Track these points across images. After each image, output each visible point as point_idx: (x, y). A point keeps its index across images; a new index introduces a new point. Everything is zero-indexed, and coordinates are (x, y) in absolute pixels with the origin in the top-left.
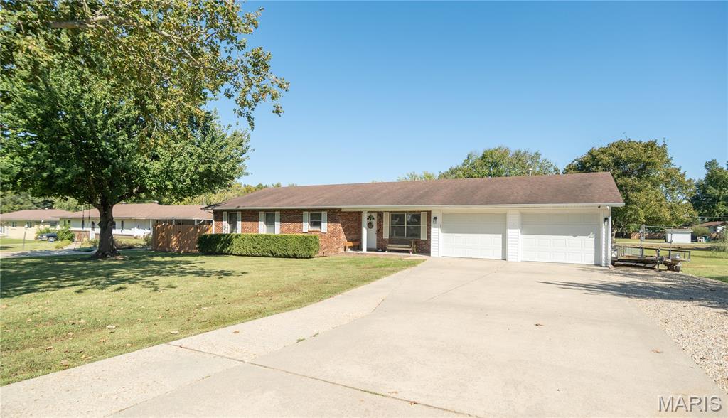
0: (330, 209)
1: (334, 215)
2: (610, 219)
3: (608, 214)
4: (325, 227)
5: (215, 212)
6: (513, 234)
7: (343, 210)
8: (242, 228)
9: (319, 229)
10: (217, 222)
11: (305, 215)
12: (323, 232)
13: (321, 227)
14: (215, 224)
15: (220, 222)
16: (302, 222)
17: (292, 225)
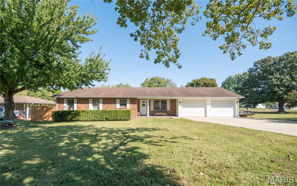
0: (131, 98)
1: (133, 101)
2: (238, 102)
3: (238, 100)
4: (128, 106)
5: (58, 99)
6: (209, 107)
7: (137, 99)
8: (78, 107)
9: (125, 107)
10: (59, 104)
11: (118, 101)
12: (127, 108)
13: (126, 106)
14: (58, 105)
15: (61, 104)
16: (116, 104)
17: (110, 105)
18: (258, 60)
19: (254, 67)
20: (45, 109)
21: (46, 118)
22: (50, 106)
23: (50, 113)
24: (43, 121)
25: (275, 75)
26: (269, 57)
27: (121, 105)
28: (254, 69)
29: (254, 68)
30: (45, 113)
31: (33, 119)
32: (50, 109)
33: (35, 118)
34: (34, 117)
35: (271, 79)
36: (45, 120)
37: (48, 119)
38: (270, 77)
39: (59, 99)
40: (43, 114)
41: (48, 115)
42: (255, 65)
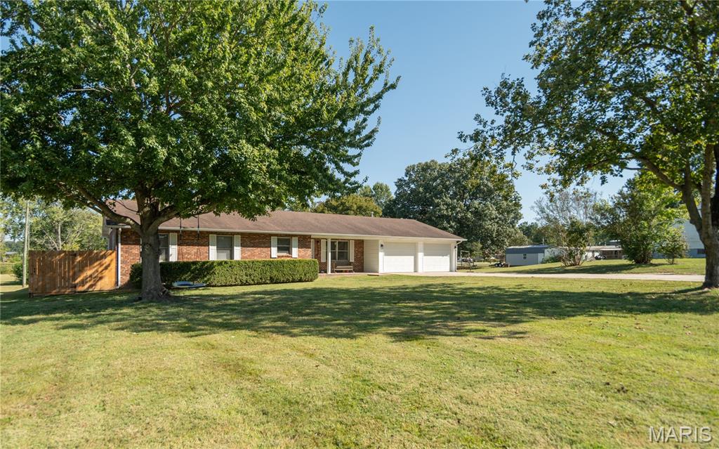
0: (300, 235)
1: (305, 241)
2: (457, 247)
3: (456, 244)
4: (295, 252)
5: (121, 233)
6: (421, 256)
7: (312, 237)
8: (180, 254)
9: (288, 254)
10: (127, 246)
11: (274, 240)
12: (293, 256)
13: (290, 252)
14: (122, 248)
15: (133, 246)
16: (270, 247)
17: (257, 250)
18: (412, 164)
19: (406, 176)
20: (79, 259)
21: (83, 283)
22: (95, 251)
23: (97, 271)
24: (75, 292)
25: (444, 198)
26: (433, 161)
27: (280, 249)
28: (405, 181)
29: (407, 179)
30: (81, 271)
31: (36, 290)
32: (97, 260)
33: (44, 286)
34: (40, 283)
35: (438, 205)
36: (80, 289)
37: (91, 286)
38: (436, 201)
39: (127, 231)
40: (74, 274)
41: (91, 276)
42: (407, 173)
